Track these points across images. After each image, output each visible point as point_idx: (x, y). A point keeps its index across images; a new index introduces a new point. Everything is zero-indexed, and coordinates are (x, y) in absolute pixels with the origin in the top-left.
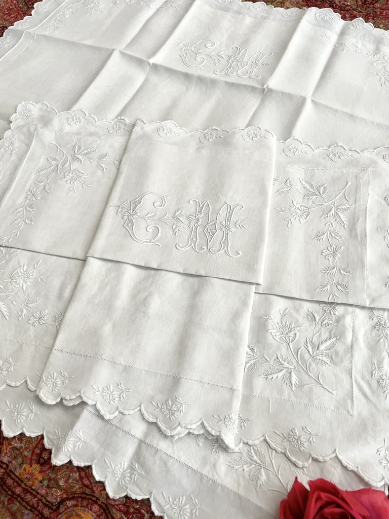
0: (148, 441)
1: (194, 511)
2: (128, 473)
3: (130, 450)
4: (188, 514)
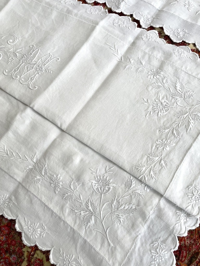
0: (24, 184)
1: (42, 234)
2: (7, 201)
4: (38, 235)
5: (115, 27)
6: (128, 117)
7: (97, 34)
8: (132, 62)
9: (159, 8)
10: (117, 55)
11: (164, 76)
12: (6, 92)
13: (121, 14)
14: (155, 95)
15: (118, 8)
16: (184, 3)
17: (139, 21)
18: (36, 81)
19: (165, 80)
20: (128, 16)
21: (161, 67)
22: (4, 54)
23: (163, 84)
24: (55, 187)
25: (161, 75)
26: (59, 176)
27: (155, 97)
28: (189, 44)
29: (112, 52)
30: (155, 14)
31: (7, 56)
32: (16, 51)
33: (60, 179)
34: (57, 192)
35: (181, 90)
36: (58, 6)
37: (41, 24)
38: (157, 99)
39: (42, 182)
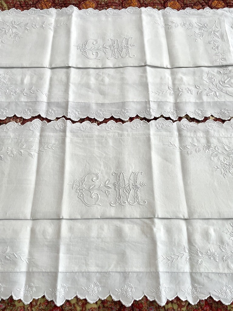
0: (194, 271)
1: (231, 290)
2: (194, 290)
3: (188, 280)
4: (230, 293)
5: (161, 130)
6: (216, 184)
7: (154, 141)
8: (189, 147)
9: (173, 101)
10: (176, 148)
11: (214, 147)
12: (127, 218)
13: (155, 119)
14: (218, 161)
15: (151, 116)
16: (186, 91)
17: (169, 117)
18: (141, 197)
19: (216, 148)
20: (160, 117)
21: (208, 142)
22: (98, 191)
23: (217, 152)
24: (214, 258)
25: (212, 146)
26: (211, 250)
27: (219, 163)
28: (209, 117)
29: (172, 147)
30: (173, 107)
31: (102, 192)
32: (106, 184)
33: (213, 251)
34: (217, 260)
35: (229, 150)
36: (109, 134)
37: (106, 154)
38: (222, 163)
39: (204, 261)
